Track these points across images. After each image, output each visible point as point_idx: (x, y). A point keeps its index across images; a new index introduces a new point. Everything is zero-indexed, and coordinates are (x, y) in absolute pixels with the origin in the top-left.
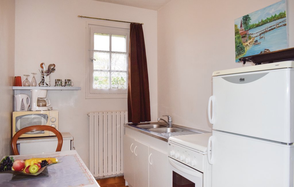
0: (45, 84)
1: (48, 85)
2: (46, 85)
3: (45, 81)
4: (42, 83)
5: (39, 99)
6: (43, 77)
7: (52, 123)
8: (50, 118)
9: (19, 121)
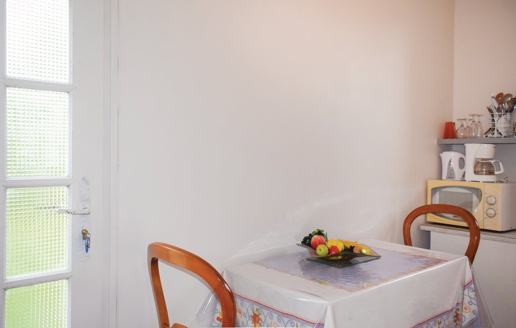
0: (495, 132)
1: (501, 135)
2: (499, 135)
3: (496, 128)
4: (492, 131)
5: (478, 161)
6: (493, 120)
7: (488, 205)
8: (487, 195)
9: (437, 195)
